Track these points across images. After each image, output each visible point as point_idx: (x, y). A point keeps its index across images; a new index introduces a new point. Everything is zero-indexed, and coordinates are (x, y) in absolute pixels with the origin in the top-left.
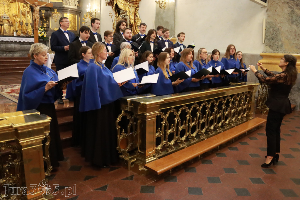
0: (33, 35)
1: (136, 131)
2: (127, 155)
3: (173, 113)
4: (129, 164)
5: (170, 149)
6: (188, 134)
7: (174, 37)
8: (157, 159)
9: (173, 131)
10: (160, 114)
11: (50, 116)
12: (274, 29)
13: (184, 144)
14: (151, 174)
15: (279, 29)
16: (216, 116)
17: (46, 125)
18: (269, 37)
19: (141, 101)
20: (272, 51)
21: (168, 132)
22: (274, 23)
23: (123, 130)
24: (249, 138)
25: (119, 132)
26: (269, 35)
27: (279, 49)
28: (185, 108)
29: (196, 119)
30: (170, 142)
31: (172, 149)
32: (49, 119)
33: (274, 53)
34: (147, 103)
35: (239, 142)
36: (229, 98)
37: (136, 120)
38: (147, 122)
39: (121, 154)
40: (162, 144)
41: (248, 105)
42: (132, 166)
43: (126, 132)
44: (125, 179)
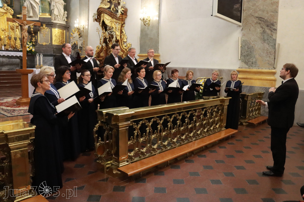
0: (22, 49)
1: (112, 139)
2: (104, 161)
3: (145, 123)
4: (105, 168)
5: (143, 156)
6: (160, 143)
7: (158, 53)
8: (130, 163)
9: (145, 139)
10: (133, 124)
11: (34, 125)
12: (248, 47)
13: (156, 151)
14: (124, 176)
15: (252, 46)
16: (187, 127)
17: (31, 132)
18: (244, 54)
19: (114, 113)
20: (248, 67)
21: (140, 140)
22: (248, 41)
23: (99, 138)
24: (219, 146)
25: (96, 140)
26: (244, 52)
27: (253, 65)
28: (156, 119)
29: (167, 129)
30: (142, 150)
31: (145, 155)
32: (34, 127)
33: (249, 68)
34: (119, 115)
35: (209, 151)
36: (200, 110)
37: (111, 129)
38: (119, 131)
39: (98, 159)
40: (135, 151)
41: (220, 117)
42: (108, 170)
43: (102, 140)
44: (101, 181)
